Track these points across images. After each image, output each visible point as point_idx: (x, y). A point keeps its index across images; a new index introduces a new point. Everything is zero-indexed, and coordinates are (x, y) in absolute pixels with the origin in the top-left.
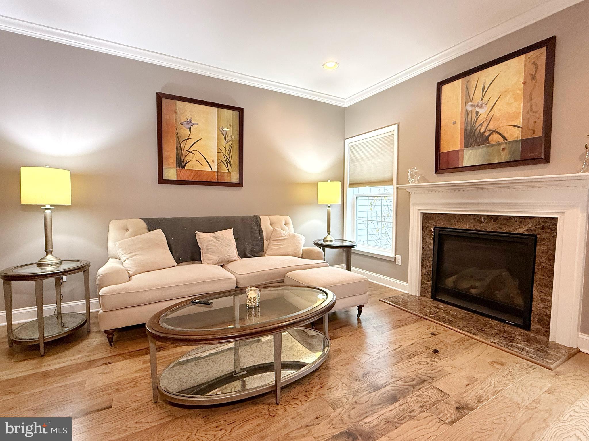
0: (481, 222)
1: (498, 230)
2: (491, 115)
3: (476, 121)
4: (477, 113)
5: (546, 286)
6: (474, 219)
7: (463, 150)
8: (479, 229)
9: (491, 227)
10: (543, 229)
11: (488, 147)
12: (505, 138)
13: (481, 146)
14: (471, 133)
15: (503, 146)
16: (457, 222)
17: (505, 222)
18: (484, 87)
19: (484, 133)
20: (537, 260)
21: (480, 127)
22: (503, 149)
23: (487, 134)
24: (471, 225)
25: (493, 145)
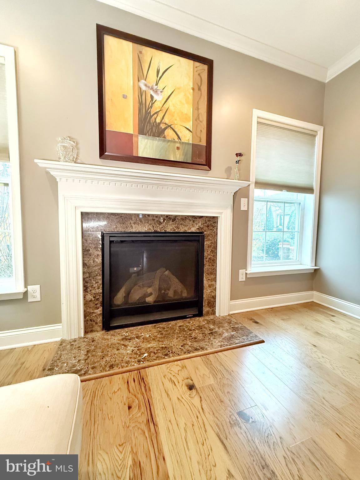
0: (160, 223)
1: (176, 231)
2: (166, 106)
3: (151, 107)
4: (152, 97)
5: (211, 273)
6: (154, 220)
7: (137, 137)
8: (159, 230)
9: (170, 228)
10: (208, 226)
11: (164, 141)
12: (179, 138)
13: (158, 138)
14: (145, 118)
15: (178, 145)
16: (134, 223)
17: (182, 222)
18: (158, 72)
19: (160, 124)
20: (205, 254)
21: (155, 116)
22: (178, 148)
23: (163, 127)
24: (151, 227)
25: (169, 141)
